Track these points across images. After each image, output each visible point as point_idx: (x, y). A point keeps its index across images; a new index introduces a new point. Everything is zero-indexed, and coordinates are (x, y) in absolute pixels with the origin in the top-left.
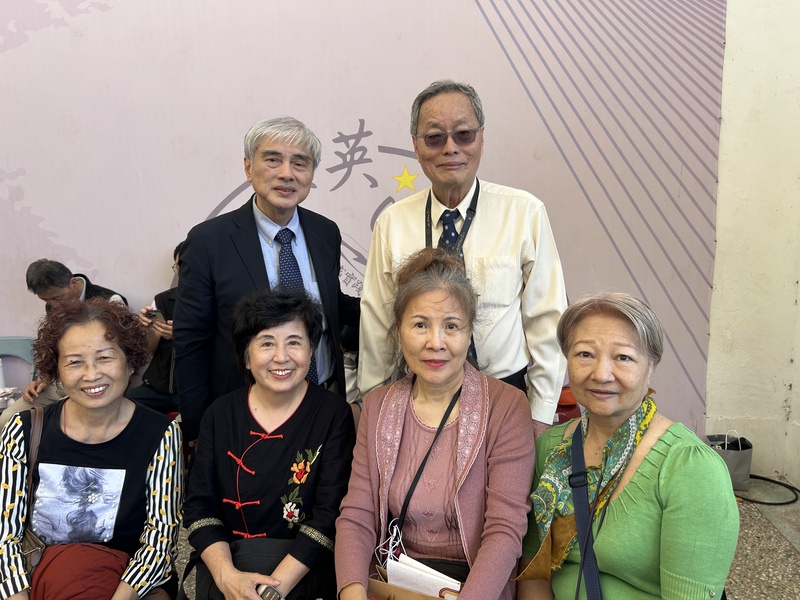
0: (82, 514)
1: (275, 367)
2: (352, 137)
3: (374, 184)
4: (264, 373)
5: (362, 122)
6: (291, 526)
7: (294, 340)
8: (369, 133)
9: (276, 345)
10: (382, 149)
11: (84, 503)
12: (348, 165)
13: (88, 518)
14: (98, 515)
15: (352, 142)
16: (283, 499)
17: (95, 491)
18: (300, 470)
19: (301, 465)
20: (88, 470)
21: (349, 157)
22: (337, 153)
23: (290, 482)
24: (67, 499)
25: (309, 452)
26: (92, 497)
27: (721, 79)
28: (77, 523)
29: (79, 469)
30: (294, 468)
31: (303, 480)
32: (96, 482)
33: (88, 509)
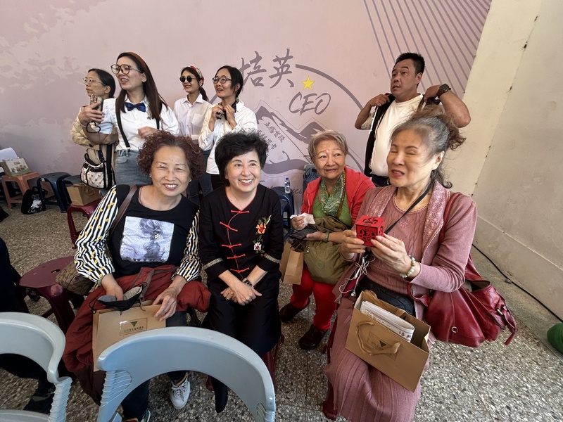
0: (153, 244)
1: (243, 178)
2: (282, 59)
3: (292, 85)
4: (237, 182)
5: (288, 50)
6: (257, 252)
7: (253, 163)
8: (291, 57)
9: (243, 166)
10: (298, 66)
11: (153, 239)
12: (280, 74)
13: (155, 246)
14: (160, 245)
15: (282, 61)
16: (254, 242)
17: (158, 232)
18: (261, 228)
19: (262, 225)
20: (154, 221)
21: (280, 70)
22: (275, 67)
23: (256, 233)
24: (143, 236)
25: (265, 219)
26: (157, 236)
27: (481, 32)
28: (149, 249)
29: (149, 221)
30: (258, 227)
31: (263, 232)
32: (159, 228)
33: (155, 242)
